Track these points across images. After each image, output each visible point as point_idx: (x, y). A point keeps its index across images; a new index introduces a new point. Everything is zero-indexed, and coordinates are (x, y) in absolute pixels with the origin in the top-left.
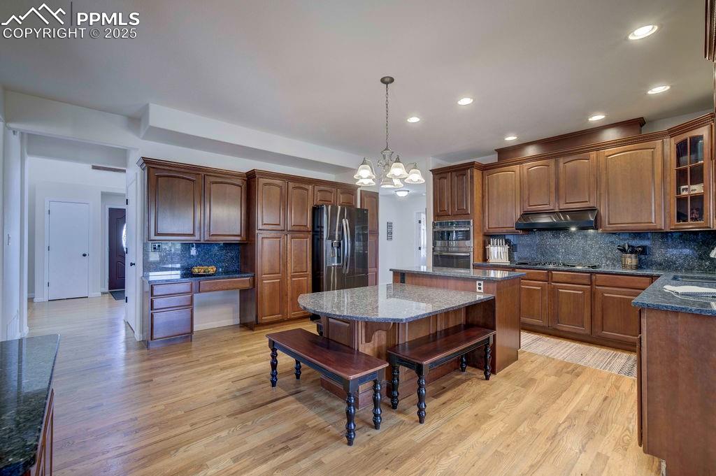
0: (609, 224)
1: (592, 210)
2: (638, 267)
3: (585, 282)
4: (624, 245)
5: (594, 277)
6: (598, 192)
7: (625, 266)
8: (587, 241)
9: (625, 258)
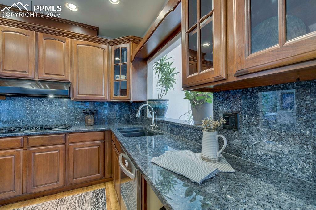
0: (79, 94)
1: (67, 82)
2: (95, 124)
3: (60, 142)
4: (86, 110)
5: (68, 137)
6: (71, 70)
7: (87, 124)
8: (62, 107)
9: (87, 118)
